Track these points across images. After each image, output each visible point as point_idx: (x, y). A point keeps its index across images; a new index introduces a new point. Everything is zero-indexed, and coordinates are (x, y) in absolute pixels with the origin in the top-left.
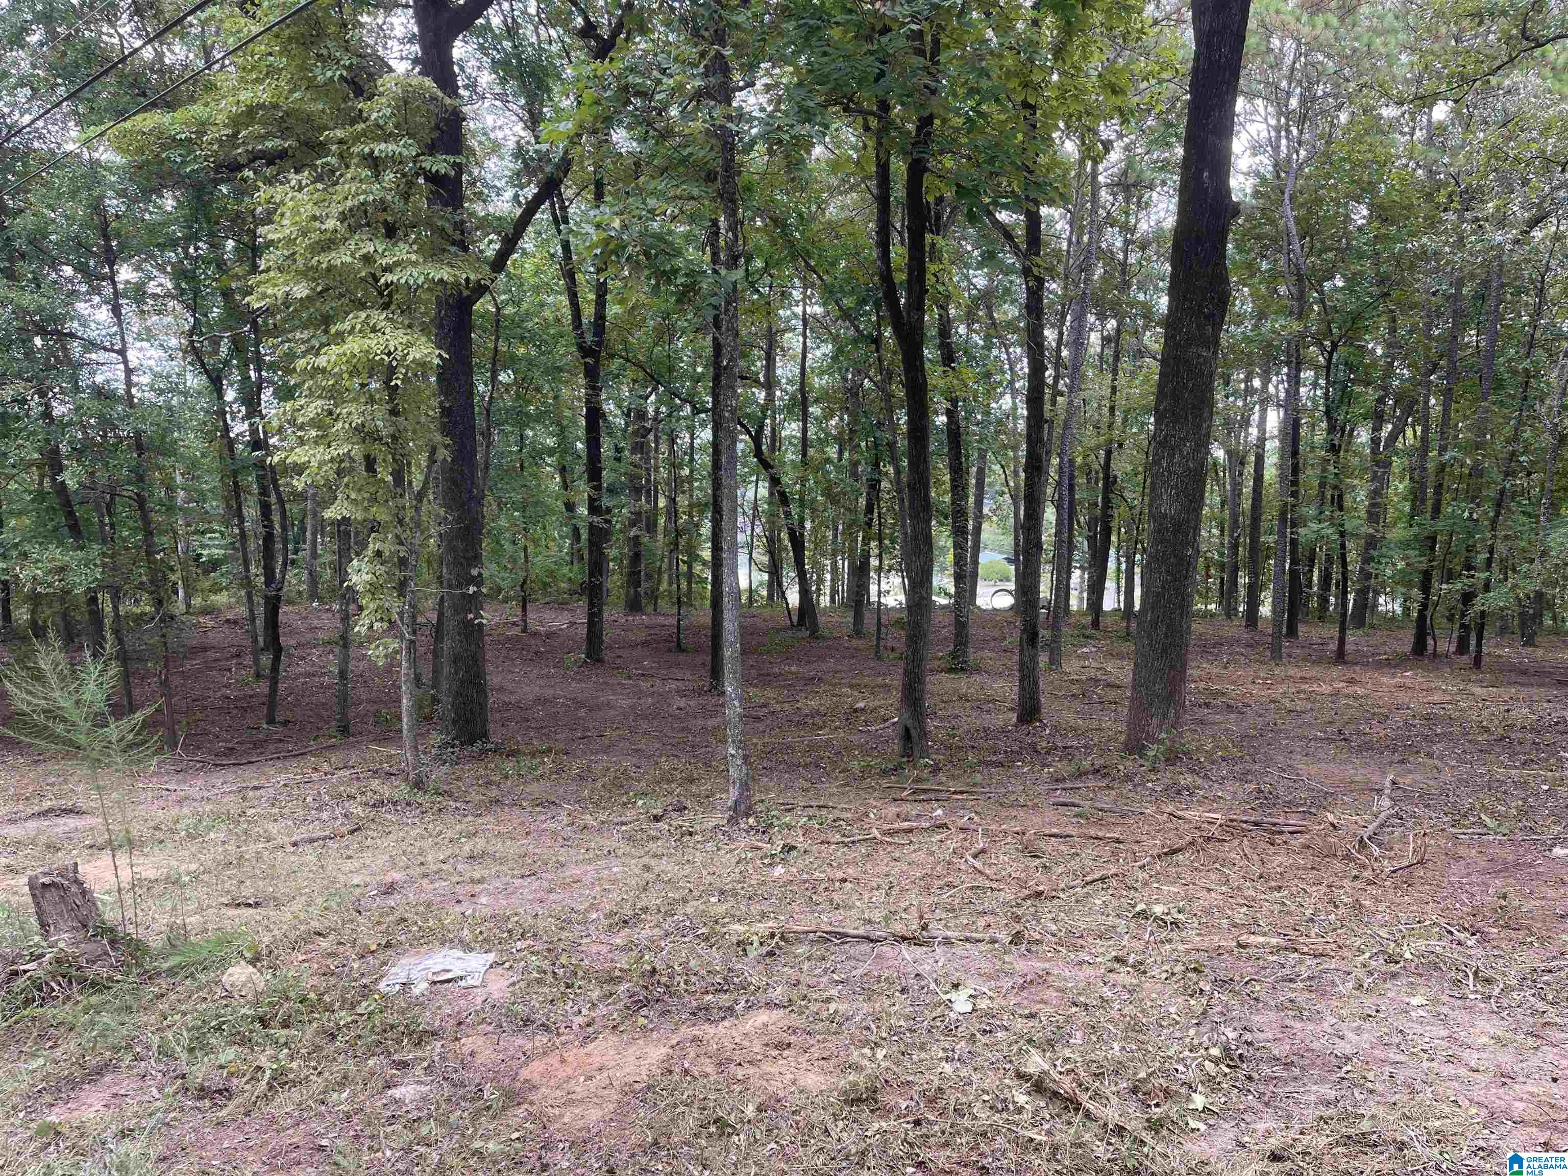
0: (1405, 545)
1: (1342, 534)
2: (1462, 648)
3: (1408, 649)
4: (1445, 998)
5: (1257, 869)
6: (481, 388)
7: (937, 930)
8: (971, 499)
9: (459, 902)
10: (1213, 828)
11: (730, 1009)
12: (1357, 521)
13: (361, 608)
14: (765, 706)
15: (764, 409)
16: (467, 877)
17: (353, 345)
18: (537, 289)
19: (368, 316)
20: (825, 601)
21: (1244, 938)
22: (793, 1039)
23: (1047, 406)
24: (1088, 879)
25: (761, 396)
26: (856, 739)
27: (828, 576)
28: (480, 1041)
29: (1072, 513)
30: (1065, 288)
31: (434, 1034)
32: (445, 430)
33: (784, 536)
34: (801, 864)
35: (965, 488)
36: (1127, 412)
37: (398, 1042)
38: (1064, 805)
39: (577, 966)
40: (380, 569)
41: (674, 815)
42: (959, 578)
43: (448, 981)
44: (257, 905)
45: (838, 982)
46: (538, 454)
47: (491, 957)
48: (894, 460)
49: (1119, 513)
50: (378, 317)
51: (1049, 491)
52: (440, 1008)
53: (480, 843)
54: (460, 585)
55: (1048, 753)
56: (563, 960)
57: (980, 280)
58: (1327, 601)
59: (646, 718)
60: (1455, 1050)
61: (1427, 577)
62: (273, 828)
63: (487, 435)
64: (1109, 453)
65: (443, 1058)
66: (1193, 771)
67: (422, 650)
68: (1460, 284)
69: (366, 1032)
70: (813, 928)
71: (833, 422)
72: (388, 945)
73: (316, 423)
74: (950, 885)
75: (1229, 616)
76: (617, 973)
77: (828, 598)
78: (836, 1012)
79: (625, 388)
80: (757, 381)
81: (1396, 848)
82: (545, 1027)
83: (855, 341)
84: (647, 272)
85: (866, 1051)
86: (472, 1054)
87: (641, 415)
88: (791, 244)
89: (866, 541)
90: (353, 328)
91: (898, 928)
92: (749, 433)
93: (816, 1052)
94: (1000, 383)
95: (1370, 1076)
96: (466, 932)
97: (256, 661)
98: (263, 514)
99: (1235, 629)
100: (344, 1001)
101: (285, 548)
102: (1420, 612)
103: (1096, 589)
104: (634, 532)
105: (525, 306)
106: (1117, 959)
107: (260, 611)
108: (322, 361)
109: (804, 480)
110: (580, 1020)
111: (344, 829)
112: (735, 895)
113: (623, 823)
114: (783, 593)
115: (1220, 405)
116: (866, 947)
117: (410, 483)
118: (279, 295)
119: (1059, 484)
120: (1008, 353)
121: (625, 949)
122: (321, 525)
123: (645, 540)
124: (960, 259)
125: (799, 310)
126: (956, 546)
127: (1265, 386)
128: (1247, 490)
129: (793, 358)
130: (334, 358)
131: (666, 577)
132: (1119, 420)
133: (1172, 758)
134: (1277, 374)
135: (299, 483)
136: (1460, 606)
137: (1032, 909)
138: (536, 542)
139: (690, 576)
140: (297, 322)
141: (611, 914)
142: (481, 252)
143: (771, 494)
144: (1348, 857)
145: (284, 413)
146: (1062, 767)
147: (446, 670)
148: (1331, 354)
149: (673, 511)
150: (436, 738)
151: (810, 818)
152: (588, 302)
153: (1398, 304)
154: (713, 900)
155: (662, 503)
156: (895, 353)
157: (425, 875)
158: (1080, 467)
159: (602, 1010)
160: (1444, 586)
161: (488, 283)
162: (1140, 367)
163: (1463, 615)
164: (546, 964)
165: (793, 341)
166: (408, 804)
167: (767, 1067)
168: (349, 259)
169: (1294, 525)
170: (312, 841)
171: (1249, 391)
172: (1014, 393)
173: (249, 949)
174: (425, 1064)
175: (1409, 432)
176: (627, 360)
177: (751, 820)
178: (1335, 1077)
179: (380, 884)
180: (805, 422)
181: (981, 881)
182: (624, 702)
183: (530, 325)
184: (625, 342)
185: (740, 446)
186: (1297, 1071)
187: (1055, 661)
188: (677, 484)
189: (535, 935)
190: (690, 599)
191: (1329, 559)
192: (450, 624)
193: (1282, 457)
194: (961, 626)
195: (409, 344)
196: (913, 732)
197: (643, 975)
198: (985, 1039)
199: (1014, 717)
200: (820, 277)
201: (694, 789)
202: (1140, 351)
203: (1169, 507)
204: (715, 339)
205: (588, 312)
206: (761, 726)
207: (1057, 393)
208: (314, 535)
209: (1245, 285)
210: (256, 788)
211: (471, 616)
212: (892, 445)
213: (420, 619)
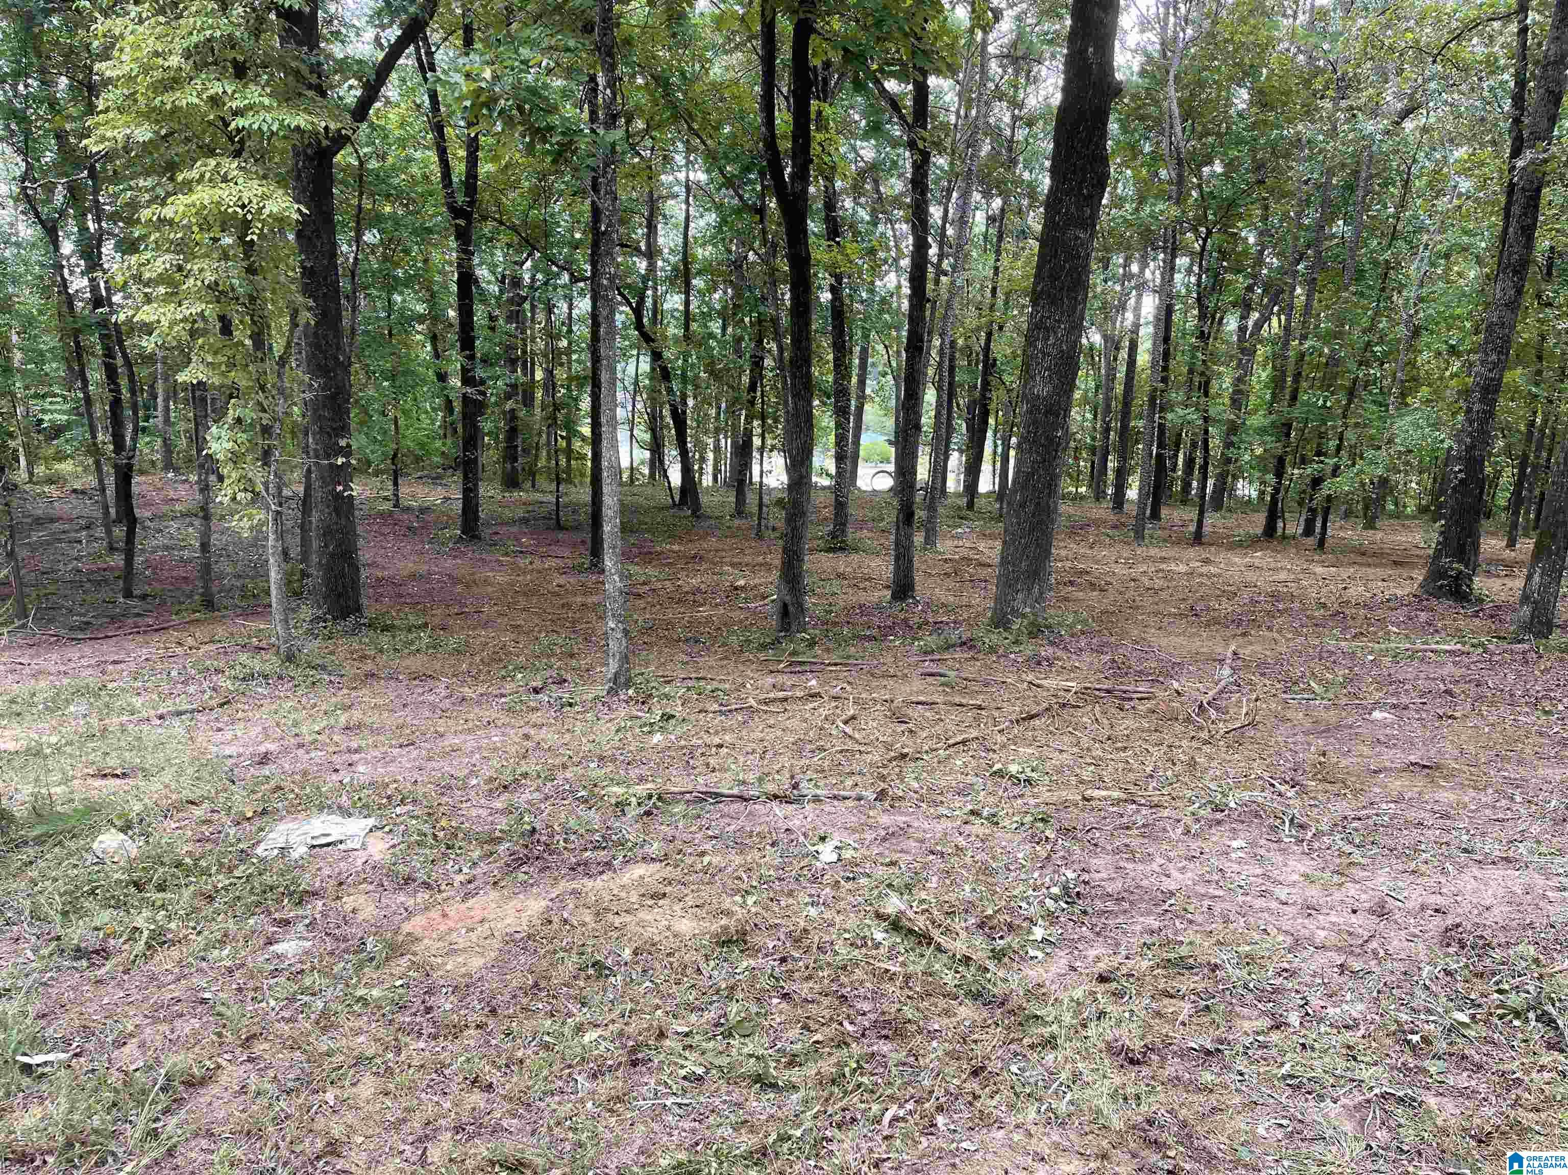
0: (1262, 431)
1: (1206, 419)
2: (1309, 531)
3: (1259, 531)
4: (1263, 842)
5: (1107, 732)
6: (345, 248)
7: (807, 788)
8: (854, 380)
9: (336, 771)
10: (1069, 696)
11: (608, 864)
12: (1221, 408)
13: (221, 479)
14: (644, 583)
15: (645, 279)
16: (343, 747)
17: (203, 195)
18: (402, 143)
19: (218, 164)
20: (707, 481)
21: (1089, 793)
22: (668, 889)
23: (930, 286)
24: (951, 742)
25: (642, 265)
26: (737, 615)
27: (710, 456)
28: (362, 899)
29: (951, 395)
30: (952, 164)
31: (315, 894)
32: (307, 291)
33: (666, 412)
34: (679, 731)
35: (848, 368)
36: (1008, 295)
37: (279, 901)
38: (932, 675)
39: (457, 828)
40: (242, 437)
41: (554, 687)
42: (840, 458)
43: (328, 845)
44: (124, 775)
45: (712, 838)
46: (408, 320)
47: (371, 822)
48: (778, 338)
49: (997, 397)
50: (231, 166)
51: (930, 372)
52: (319, 869)
53: (356, 715)
54: (328, 457)
55: (919, 628)
56: (444, 823)
57: (868, 151)
58: (1190, 485)
59: (525, 594)
60: (1269, 886)
61: (1281, 461)
62: (137, 702)
63: (352, 298)
64: (989, 335)
65: (324, 915)
66: (1052, 644)
67: (290, 524)
68: (1330, 172)
69: (245, 893)
70: (690, 788)
71: (716, 296)
72: (264, 812)
73: (162, 279)
74: (822, 749)
75: (1098, 499)
76: (497, 834)
77: (710, 478)
78: (710, 864)
79: (499, 253)
80: (638, 249)
81: (1231, 711)
82: (427, 885)
83: (738, 211)
84: (520, 128)
85: (738, 898)
86: (354, 911)
87: (516, 282)
88: (673, 105)
89: (749, 419)
90: (202, 176)
91: (771, 788)
92: (630, 304)
93: (690, 901)
94: (885, 261)
95: (1191, 908)
96: (344, 798)
97: (109, 532)
98: (108, 377)
99: (1103, 511)
100: (221, 865)
101: (135, 413)
102: (1273, 496)
103: (973, 470)
104: (509, 405)
105: (390, 160)
106: (972, 812)
107: (110, 482)
108: (168, 212)
109: (686, 356)
110: (460, 878)
111: (213, 703)
112: (614, 760)
113: (503, 696)
114: (665, 471)
115: (1099, 290)
116: (737, 806)
117: (271, 349)
118: (120, 137)
119: (940, 364)
120: (893, 229)
121: (507, 811)
122: (173, 391)
123: (522, 414)
124: (846, 128)
125: (682, 176)
126: (838, 425)
127: (1142, 271)
128: (1121, 375)
129: (676, 226)
130: (182, 208)
131: (544, 453)
132: (1000, 302)
133: (1035, 631)
134: (1154, 259)
135: (148, 344)
136: (1309, 490)
137: (897, 770)
138: (405, 412)
139: (569, 451)
140: (139, 169)
141: (491, 780)
142: (340, 98)
143: (653, 369)
144: (1188, 720)
145: (129, 268)
146: (931, 640)
147: (315, 544)
148: (1205, 240)
149: (550, 384)
150: (307, 612)
151: (689, 689)
152: (460, 160)
153: (1271, 192)
154: (592, 765)
155: (539, 375)
156: (779, 224)
157: (300, 746)
158: (961, 350)
159: (483, 867)
160: (1296, 471)
161: (350, 133)
162: (1023, 249)
163: (1311, 500)
164: (426, 828)
165: (675, 208)
166: (280, 678)
167: (643, 915)
168: (196, 101)
169: (1162, 410)
170: (179, 714)
171: (1128, 276)
172: (898, 269)
173: (120, 817)
174: (307, 921)
175: (1275, 321)
176: (501, 223)
177: (630, 692)
178: (1159, 910)
179: (253, 755)
180: (687, 293)
181: (850, 745)
182: (501, 578)
183: (396, 181)
184: (498, 204)
185: (619, 318)
186: (1126, 905)
187: (930, 540)
188: (554, 357)
189: (414, 801)
190: (569, 475)
191: (1194, 445)
192: (318, 495)
193: (1154, 344)
194: (840, 506)
195: (264, 197)
196: (791, 609)
197: (523, 834)
198: (849, 885)
199: (888, 594)
200: (703, 142)
201: (574, 663)
202: (1023, 232)
203: (1042, 389)
204: (593, 202)
205: (459, 169)
206: (641, 603)
207: (940, 272)
208: (166, 400)
209: (1128, 167)
210: (115, 662)
211: (340, 488)
212: (775, 321)
213: (286, 492)
